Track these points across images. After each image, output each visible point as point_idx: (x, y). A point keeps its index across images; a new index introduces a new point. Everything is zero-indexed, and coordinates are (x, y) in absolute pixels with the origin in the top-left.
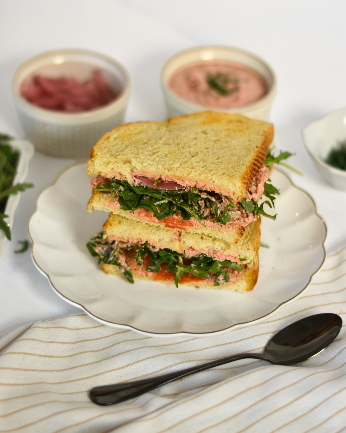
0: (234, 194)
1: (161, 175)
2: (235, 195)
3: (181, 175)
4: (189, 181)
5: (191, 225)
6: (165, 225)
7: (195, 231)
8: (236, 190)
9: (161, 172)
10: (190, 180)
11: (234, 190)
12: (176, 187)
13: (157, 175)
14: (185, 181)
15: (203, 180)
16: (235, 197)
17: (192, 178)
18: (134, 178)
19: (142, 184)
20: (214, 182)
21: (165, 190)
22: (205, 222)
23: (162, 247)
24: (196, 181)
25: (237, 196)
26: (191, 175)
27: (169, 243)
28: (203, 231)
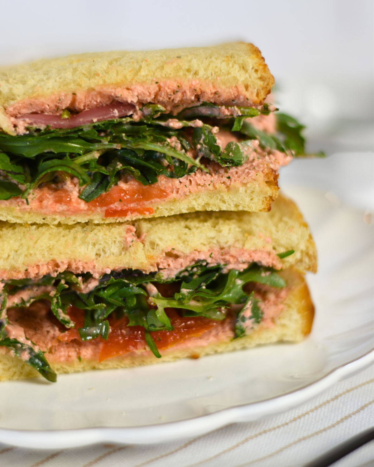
0: (247, 87)
1: (74, 94)
2: (250, 89)
3: (119, 78)
4: (143, 86)
5: (162, 194)
6: (104, 214)
7: (172, 208)
8: (250, 77)
9: (73, 87)
10: (142, 84)
11: (246, 79)
12: (113, 110)
13: (66, 96)
14: (132, 87)
15: (172, 76)
16: (252, 93)
17: (145, 79)
18: (13, 119)
19: (35, 126)
20: (196, 73)
21: (92, 122)
22: (192, 179)
23: (108, 267)
24: (157, 83)
25: (256, 91)
26: (143, 73)
27: (121, 254)
28: (190, 202)
